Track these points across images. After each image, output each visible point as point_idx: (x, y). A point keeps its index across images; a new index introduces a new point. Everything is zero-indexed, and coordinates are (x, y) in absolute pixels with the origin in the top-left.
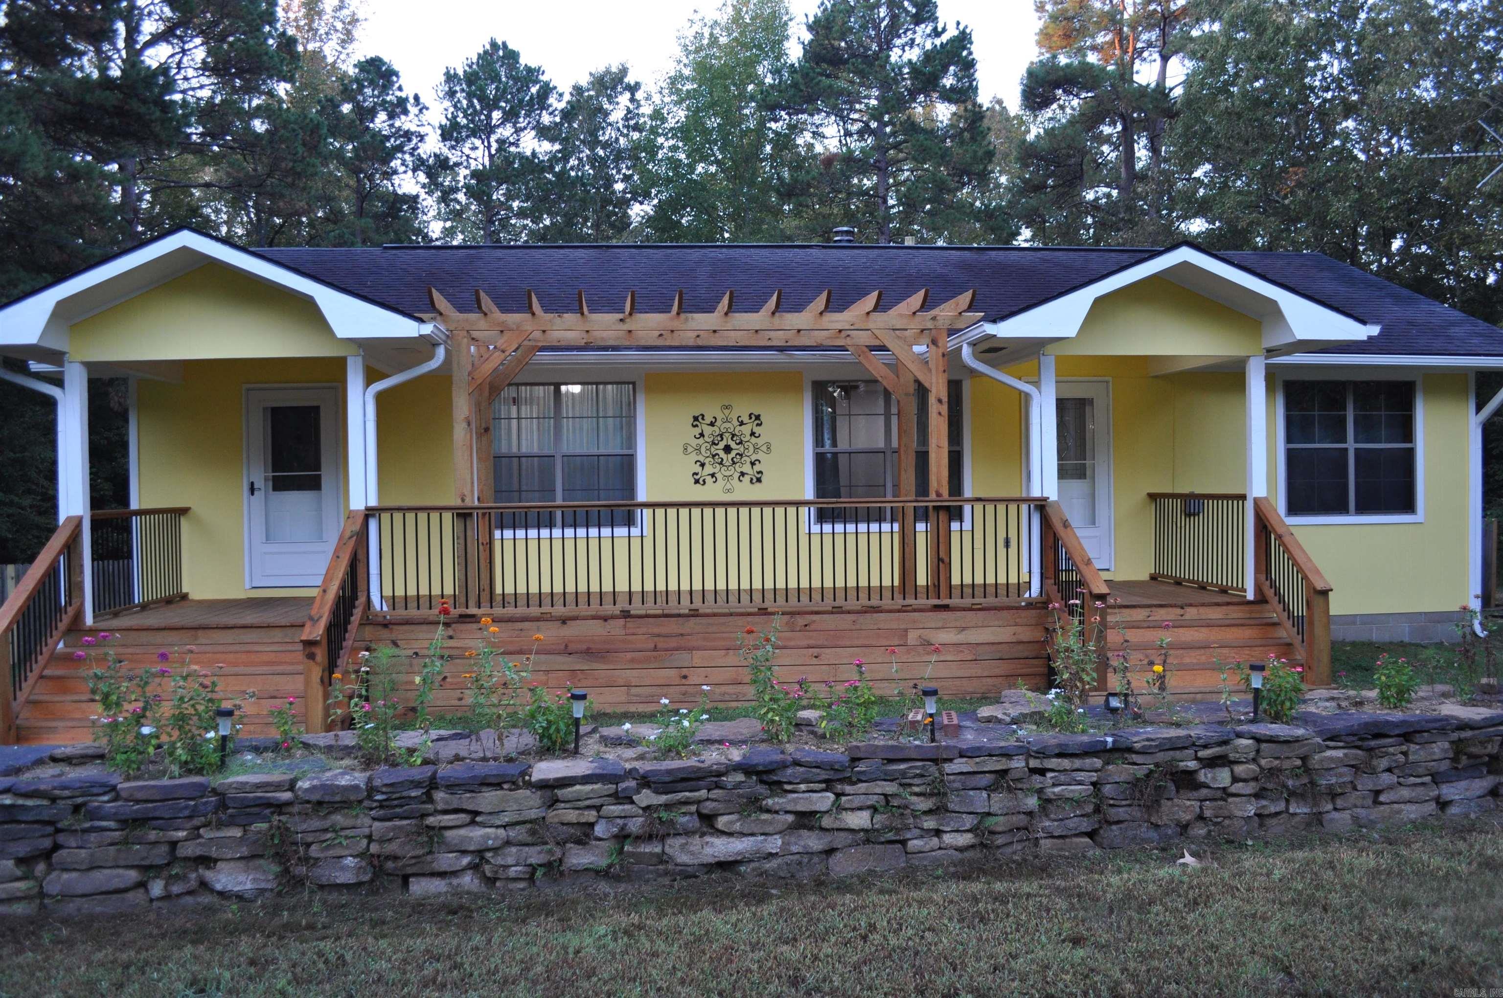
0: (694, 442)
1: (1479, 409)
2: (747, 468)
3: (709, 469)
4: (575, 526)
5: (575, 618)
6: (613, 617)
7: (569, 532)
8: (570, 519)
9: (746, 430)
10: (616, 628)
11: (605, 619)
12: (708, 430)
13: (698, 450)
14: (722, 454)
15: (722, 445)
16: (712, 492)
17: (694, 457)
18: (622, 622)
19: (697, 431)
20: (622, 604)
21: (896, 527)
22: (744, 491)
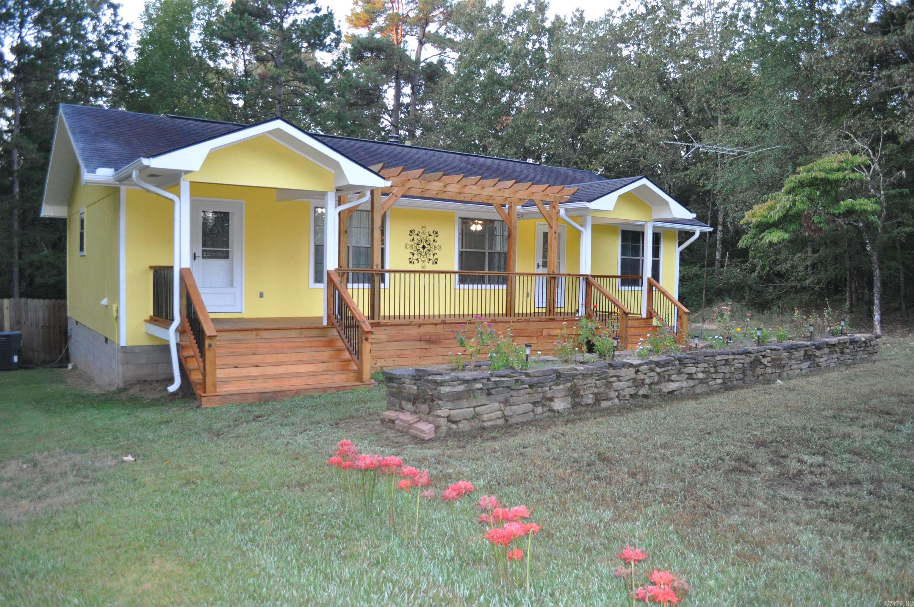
0: (410, 243)
1: (680, 244)
2: (431, 257)
3: (416, 257)
4: (358, 282)
5: (425, 324)
6: (439, 324)
7: (355, 285)
8: (355, 279)
9: (431, 238)
10: (440, 328)
11: (436, 324)
12: (416, 238)
13: (411, 247)
14: (421, 249)
15: (421, 245)
16: (417, 267)
17: (410, 250)
18: (442, 326)
19: (411, 238)
20: (442, 318)
21: (505, 287)
22: (430, 267)
